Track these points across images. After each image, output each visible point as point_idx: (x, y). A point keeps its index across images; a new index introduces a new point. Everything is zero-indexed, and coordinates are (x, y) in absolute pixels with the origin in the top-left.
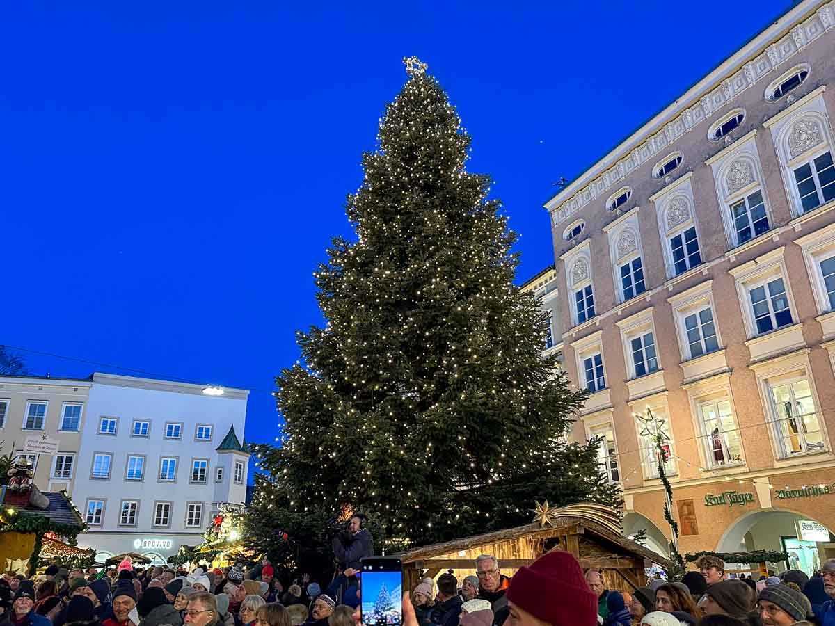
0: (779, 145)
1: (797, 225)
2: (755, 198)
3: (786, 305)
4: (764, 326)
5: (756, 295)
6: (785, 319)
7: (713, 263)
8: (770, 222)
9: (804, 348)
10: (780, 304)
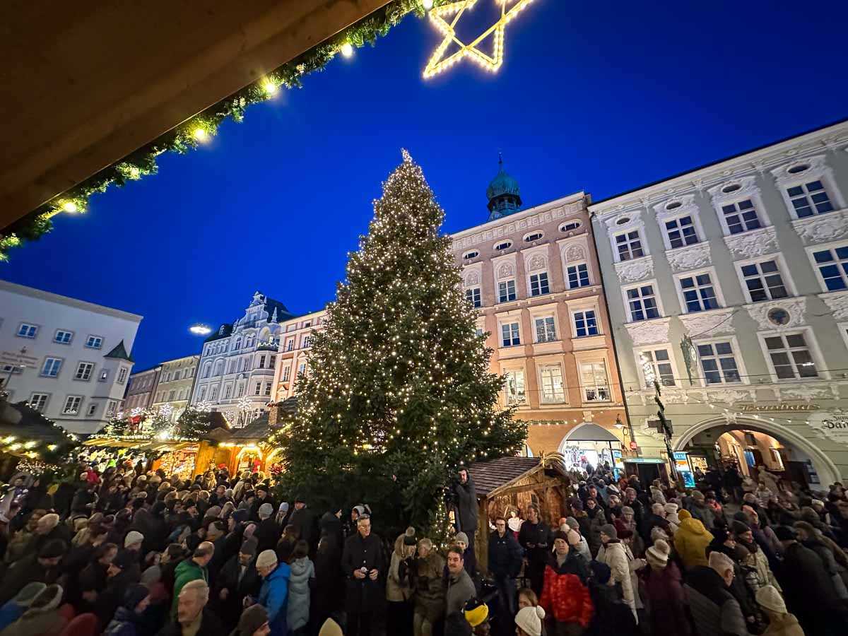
0: (526, 262)
1: (529, 301)
2: (511, 283)
3: (518, 336)
4: (507, 343)
5: (505, 328)
6: (517, 342)
7: (487, 308)
8: (516, 296)
9: (524, 357)
10: (515, 334)
